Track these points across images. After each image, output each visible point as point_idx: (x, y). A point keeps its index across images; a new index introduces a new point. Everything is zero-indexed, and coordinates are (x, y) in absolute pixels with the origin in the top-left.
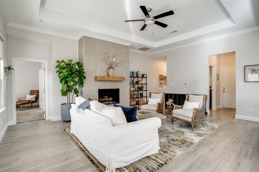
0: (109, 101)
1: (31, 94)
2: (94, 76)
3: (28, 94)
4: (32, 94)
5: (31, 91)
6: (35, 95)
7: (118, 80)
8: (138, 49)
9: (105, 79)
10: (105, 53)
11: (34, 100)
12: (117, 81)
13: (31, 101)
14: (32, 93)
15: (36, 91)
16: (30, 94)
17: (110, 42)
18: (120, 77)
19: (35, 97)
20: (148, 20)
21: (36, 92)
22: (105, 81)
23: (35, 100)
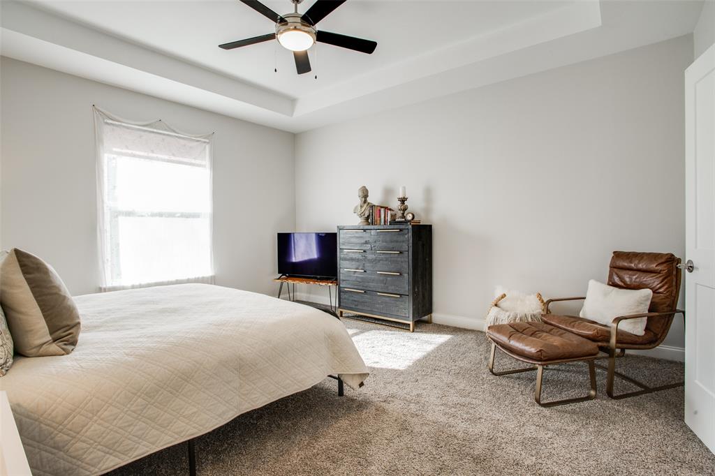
1: (617, 280)
3: (599, 280)
4: (622, 279)
5: (618, 255)
6: (647, 292)
11: (637, 329)
13: (613, 340)
14: (622, 273)
15: (653, 257)
16: (611, 276)
19: (644, 309)
21: (653, 266)
23: (647, 329)
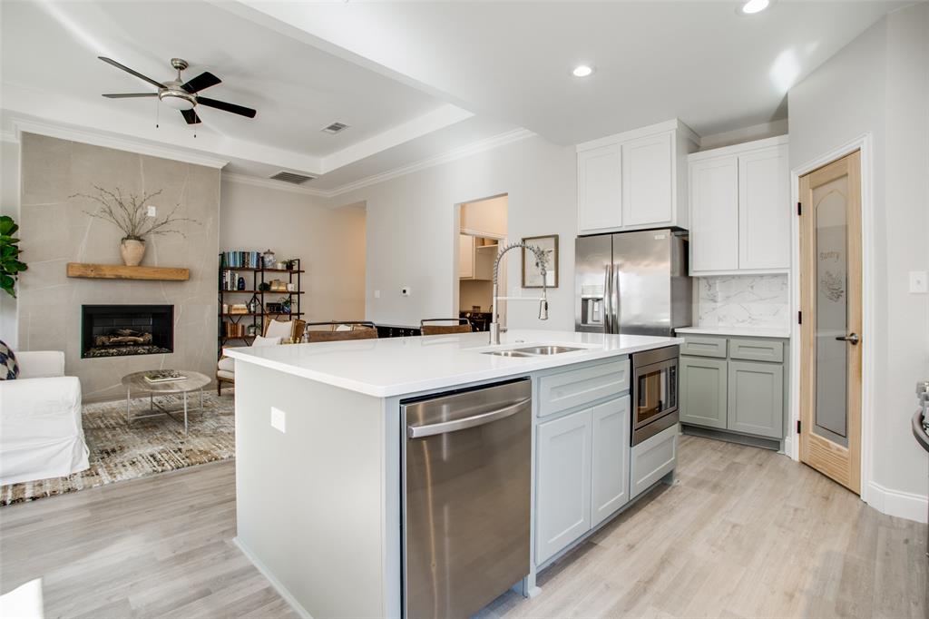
0: (136, 344)
2: (65, 264)
7: (157, 276)
8: (272, 178)
9: (103, 273)
10: (102, 190)
12: (163, 280)
17: (136, 155)
18: (170, 269)
20: (167, 95)
22: (103, 279)
